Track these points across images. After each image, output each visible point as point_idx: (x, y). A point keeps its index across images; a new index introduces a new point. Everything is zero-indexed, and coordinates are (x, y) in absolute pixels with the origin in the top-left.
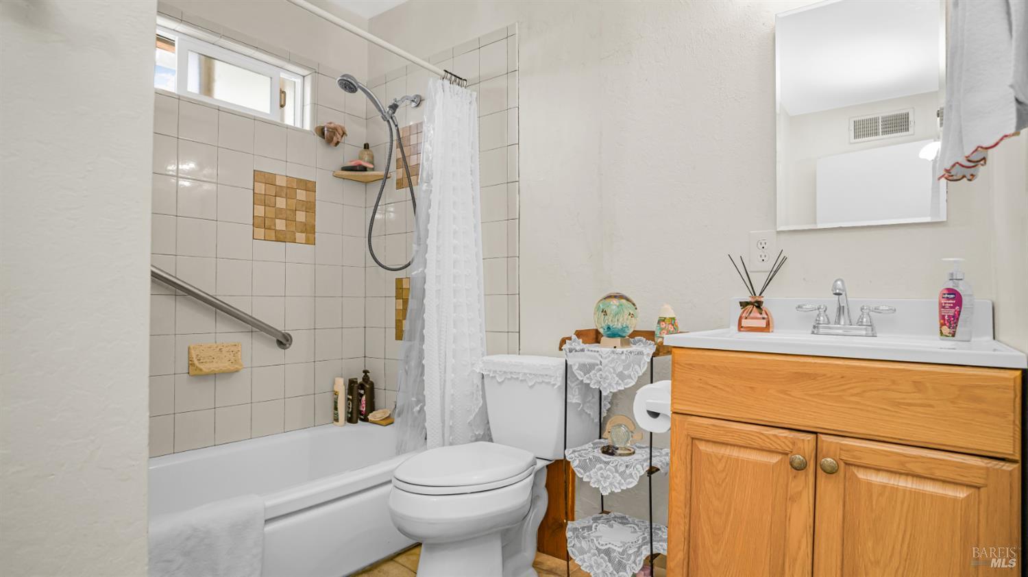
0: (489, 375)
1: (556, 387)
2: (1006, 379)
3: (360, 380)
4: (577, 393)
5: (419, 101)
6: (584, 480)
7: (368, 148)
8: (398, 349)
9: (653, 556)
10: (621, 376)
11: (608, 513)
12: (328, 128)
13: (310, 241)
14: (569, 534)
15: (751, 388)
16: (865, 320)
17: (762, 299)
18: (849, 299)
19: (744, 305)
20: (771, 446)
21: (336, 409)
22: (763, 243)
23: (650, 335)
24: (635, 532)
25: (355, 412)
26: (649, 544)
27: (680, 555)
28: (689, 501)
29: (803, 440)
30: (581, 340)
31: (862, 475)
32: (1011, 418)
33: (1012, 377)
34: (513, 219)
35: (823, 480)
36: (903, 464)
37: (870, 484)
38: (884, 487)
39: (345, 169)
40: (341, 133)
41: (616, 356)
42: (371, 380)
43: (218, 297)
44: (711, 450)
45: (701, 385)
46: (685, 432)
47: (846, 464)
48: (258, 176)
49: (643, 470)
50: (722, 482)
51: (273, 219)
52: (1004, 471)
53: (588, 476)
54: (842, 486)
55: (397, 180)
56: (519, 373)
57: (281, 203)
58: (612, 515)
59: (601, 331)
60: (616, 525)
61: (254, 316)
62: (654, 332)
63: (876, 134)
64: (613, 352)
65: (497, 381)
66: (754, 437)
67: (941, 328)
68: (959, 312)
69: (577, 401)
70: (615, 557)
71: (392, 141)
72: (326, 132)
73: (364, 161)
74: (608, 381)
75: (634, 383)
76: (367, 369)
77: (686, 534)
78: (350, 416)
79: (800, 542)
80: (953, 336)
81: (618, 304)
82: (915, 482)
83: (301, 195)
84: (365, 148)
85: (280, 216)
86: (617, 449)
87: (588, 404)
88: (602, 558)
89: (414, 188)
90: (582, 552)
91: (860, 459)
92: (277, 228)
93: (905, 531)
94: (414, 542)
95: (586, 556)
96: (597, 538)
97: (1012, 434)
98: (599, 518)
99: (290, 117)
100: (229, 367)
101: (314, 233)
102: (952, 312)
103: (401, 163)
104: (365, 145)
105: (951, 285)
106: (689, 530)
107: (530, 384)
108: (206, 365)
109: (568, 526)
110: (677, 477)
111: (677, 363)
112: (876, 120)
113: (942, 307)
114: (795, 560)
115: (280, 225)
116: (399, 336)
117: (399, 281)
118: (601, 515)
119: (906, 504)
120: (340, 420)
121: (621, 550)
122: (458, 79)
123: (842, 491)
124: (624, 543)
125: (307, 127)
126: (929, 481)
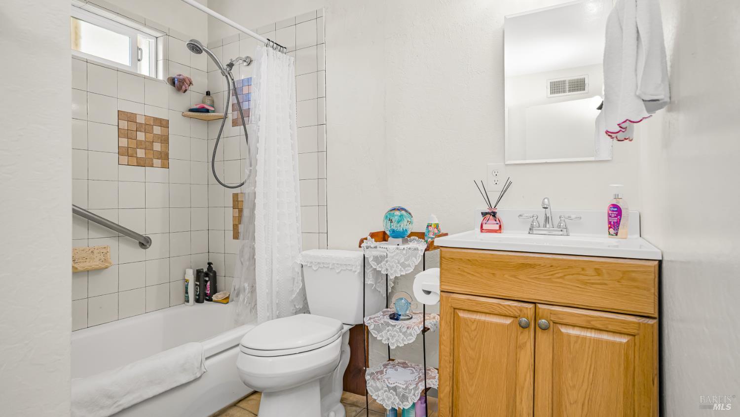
0: (307, 265)
1: (356, 273)
2: (649, 266)
3: (205, 270)
4: (371, 277)
5: (249, 62)
6: (378, 339)
7: (209, 95)
8: (235, 246)
9: (427, 390)
10: (404, 265)
11: (393, 360)
12: (178, 79)
13: (165, 166)
14: (367, 377)
15: (493, 274)
16: (562, 225)
17: (496, 211)
18: (552, 210)
19: (484, 214)
20: (506, 312)
21: (187, 292)
22: (496, 172)
23: (421, 235)
24: (413, 373)
25: (201, 294)
26: (424, 381)
27: (447, 389)
28: (452, 351)
29: (527, 308)
30: (374, 240)
31: (564, 330)
32: (653, 291)
33: (654, 265)
34: (322, 152)
35: (540, 334)
36: (589, 322)
37: (569, 335)
38: (578, 337)
39: (191, 110)
40: (188, 82)
41: (399, 252)
42: (214, 269)
43: (89, 211)
44: (467, 316)
45: (459, 272)
46: (450, 305)
47: (554, 323)
48: (121, 115)
49: (419, 330)
50: (475, 337)
51: (135, 149)
52: (649, 324)
53: (380, 336)
54: (551, 338)
55: (233, 120)
56: (329, 263)
57: (141, 136)
58: (396, 362)
59: (388, 233)
60: (400, 369)
61: (120, 224)
62: (424, 233)
63: (564, 92)
64: (397, 248)
65: (313, 269)
66: (495, 307)
67: (609, 229)
68: (620, 220)
69: (372, 283)
70: (400, 392)
71: (229, 90)
72: (176, 82)
73: (207, 105)
74: (394, 269)
75: (412, 270)
76: (210, 261)
77: (451, 374)
78: (197, 297)
79: (526, 376)
80: (617, 235)
81: (399, 214)
82: (596, 333)
83: (157, 130)
84: (207, 94)
85: (140, 147)
86: (400, 315)
87: (378, 284)
88: (391, 393)
89: (246, 126)
90: (377, 390)
91: (563, 319)
92: (138, 156)
93: (591, 366)
94: (252, 390)
95: (380, 393)
96: (388, 379)
97: (653, 301)
98: (387, 365)
99: (145, 69)
100: (100, 265)
101: (168, 159)
102: (615, 220)
103: (237, 107)
104: (207, 92)
105: (615, 203)
106: (453, 370)
107: (337, 271)
108: (80, 264)
109: (367, 372)
110: (444, 335)
111: (444, 258)
112: (564, 82)
113: (609, 216)
114: (523, 388)
115: (141, 153)
116: (236, 236)
117: (235, 196)
118: (389, 362)
119: (591, 348)
120: (190, 301)
121: (404, 387)
122: (279, 47)
123: (551, 341)
124: (406, 382)
125: (161, 77)
126: (605, 332)
